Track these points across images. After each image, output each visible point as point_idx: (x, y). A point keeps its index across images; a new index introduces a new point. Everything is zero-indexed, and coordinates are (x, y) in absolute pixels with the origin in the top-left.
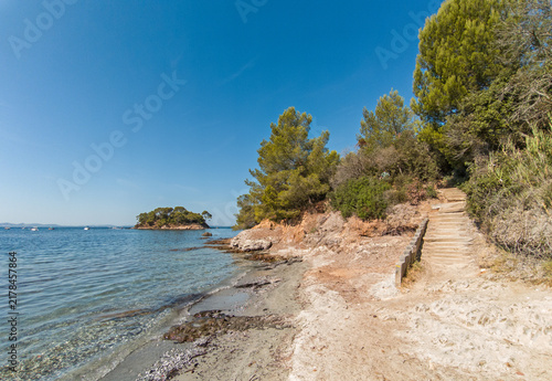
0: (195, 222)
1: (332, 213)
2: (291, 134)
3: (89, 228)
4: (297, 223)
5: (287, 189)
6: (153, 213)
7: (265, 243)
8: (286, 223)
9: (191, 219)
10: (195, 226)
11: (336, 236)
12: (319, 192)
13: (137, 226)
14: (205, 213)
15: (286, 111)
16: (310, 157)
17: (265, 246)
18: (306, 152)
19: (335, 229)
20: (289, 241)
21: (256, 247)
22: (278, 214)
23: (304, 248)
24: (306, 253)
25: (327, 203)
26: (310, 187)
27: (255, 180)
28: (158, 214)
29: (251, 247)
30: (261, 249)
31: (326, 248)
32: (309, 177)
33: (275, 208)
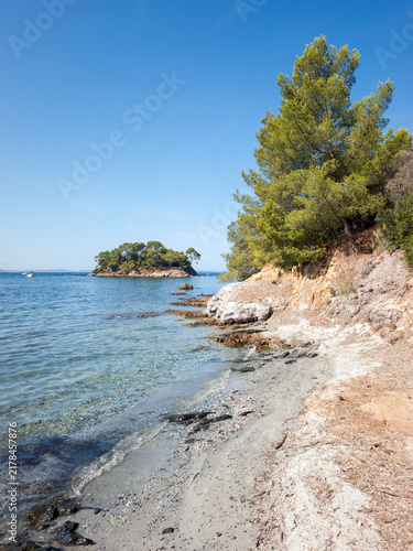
0: (176, 265)
1: (385, 254)
2: (316, 95)
3: (34, 275)
4: (318, 274)
5: (303, 207)
6: (118, 252)
7: (261, 310)
8: (301, 271)
9: (171, 260)
10: (176, 272)
11: (390, 305)
12: (363, 210)
13: (96, 272)
14: (192, 250)
15: (310, 48)
16: (352, 140)
17: (259, 315)
18: (343, 130)
19: (389, 288)
20: (303, 306)
21: (245, 316)
22: (285, 256)
23: (325, 324)
24: (328, 337)
25: (377, 233)
26: (346, 201)
27: (250, 192)
28: (124, 253)
29: (235, 317)
30: (252, 320)
31: (368, 327)
32: (347, 180)
33: (281, 243)
